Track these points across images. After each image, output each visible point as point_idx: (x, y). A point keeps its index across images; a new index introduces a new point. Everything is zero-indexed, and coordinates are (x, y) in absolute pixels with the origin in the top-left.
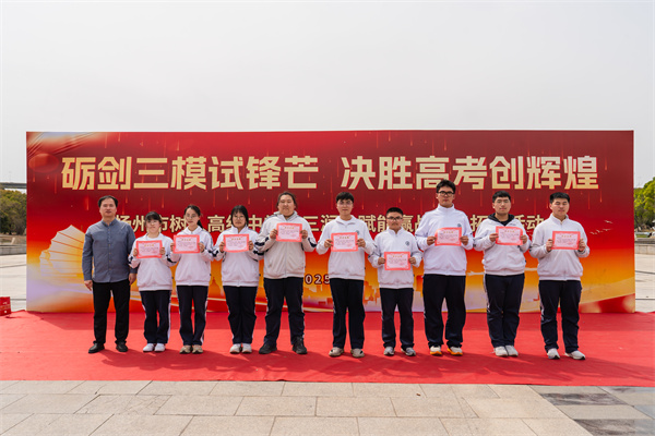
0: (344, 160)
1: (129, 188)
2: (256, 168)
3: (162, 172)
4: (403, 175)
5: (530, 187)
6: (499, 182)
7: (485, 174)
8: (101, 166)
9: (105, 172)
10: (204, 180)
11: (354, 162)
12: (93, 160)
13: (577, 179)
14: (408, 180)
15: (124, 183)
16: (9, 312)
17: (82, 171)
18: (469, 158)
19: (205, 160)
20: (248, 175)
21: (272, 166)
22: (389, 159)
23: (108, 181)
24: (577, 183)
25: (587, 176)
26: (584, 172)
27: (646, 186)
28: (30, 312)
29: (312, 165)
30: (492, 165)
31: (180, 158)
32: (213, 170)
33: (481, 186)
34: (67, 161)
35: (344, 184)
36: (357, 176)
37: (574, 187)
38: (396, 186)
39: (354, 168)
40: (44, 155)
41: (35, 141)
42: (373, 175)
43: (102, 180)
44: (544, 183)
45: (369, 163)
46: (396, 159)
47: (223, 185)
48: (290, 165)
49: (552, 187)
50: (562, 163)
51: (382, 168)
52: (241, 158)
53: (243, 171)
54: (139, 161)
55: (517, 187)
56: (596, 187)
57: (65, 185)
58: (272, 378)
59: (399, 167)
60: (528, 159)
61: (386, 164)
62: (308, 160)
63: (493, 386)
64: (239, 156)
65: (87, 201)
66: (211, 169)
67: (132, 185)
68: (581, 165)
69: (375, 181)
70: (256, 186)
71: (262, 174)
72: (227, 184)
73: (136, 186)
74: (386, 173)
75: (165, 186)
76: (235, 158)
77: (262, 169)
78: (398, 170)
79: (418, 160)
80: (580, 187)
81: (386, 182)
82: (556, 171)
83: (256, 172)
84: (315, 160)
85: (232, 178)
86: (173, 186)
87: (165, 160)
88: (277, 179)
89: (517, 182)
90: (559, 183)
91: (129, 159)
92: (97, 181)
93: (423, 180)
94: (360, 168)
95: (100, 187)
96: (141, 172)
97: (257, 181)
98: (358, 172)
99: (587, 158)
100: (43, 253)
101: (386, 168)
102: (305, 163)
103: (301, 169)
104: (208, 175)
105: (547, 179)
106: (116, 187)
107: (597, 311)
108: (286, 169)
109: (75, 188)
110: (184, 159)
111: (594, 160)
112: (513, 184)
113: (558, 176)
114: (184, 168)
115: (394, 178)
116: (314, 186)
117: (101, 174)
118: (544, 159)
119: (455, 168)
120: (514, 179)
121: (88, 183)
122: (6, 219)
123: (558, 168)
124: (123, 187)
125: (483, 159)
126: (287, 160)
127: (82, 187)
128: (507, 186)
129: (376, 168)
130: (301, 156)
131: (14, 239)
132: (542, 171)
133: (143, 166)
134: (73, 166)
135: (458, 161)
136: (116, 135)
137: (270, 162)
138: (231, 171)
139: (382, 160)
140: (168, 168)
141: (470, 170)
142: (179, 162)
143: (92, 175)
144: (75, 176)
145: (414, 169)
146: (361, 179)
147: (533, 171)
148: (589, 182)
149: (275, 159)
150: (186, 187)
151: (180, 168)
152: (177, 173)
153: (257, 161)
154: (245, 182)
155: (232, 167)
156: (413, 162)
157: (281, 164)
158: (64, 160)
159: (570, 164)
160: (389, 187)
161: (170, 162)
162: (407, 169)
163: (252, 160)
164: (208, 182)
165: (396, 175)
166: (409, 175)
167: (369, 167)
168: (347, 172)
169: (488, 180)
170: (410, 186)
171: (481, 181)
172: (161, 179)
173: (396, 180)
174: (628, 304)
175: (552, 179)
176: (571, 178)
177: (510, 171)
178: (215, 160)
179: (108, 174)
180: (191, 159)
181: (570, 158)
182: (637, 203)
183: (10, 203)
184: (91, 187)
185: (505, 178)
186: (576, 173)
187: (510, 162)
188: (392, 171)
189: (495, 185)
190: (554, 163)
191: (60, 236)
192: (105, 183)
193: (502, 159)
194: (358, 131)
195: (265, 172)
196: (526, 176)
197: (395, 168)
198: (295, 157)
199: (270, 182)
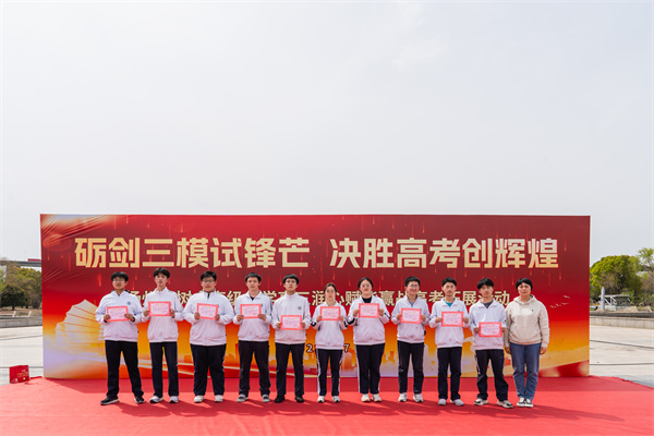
0: (333, 242)
1: (138, 266)
2: (254, 249)
3: (168, 252)
4: (386, 255)
5: (497, 266)
6: (471, 261)
7: (458, 254)
8: (111, 246)
9: (115, 251)
10: (207, 259)
11: (341, 243)
12: (104, 240)
13: (540, 259)
14: (390, 260)
15: (133, 262)
16: (28, 379)
17: (94, 251)
18: (444, 240)
19: (207, 241)
20: (246, 256)
21: (268, 246)
22: (373, 241)
23: (119, 260)
24: (540, 263)
25: (548, 257)
26: (546, 253)
28: (48, 379)
29: (304, 246)
30: (465, 246)
31: (184, 239)
32: (215, 250)
33: (454, 265)
34: (80, 241)
35: (333, 263)
36: (344, 256)
37: (537, 266)
38: (379, 265)
39: (342, 249)
40: (60, 236)
41: (49, 223)
42: (359, 255)
43: (113, 259)
44: (510, 263)
45: (355, 244)
46: (380, 240)
47: (224, 264)
48: (284, 246)
49: (517, 266)
50: (527, 244)
51: (367, 249)
52: (239, 240)
53: (242, 251)
54: (147, 241)
55: (486, 266)
56: (556, 266)
57: (79, 263)
59: (382, 248)
60: (497, 241)
61: (370, 245)
62: (300, 241)
64: (237, 237)
65: (99, 279)
66: (212, 249)
67: (141, 264)
68: (543, 246)
69: (360, 260)
70: (253, 265)
71: (258, 254)
72: (228, 263)
73: (145, 264)
74: (370, 253)
75: (171, 264)
76: (234, 239)
77: (258, 249)
78: (381, 250)
79: (399, 241)
80: (542, 266)
81: (370, 261)
82: (521, 252)
83: (254, 252)
84: (307, 242)
85: (232, 258)
86: (178, 264)
87: (170, 241)
88: (272, 259)
89: (486, 262)
90: (523, 263)
91: (137, 240)
92: (108, 260)
93: (403, 259)
94: (347, 249)
95: (111, 265)
96: (149, 252)
97: (255, 260)
98: (345, 253)
99: (549, 240)
100: (59, 325)
101: (370, 249)
102: (298, 244)
103: (294, 249)
104: (210, 255)
105: (513, 259)
106: (126, 265)
107: (556, 375)
108: (280, 250)
109: (88, 266)
110: (188, 240)
111: (555, 242)
112: (483, 263)
113: (523, 256)
114: (188, 248)
115: (377, 258)
116: (305, 265)
117: (112, 254)
118: (511, 241)
119: (432, 249)
120: (484, 259)
121: (100, 261)
122: (22, 294)
123: (523, 249)
124: (132, 265)
125: (456, 241)
126: (281, 242)
127: (95, 266)
128: (478, 265)
129: (361, 249)
130: (294, 238)
131: (30, 312)
132: (509, 252)
133: (150, 247)
134: (85, 246)
135: (435, 242)
136: (125, 216)
137: (266, 243)
138: (231, 251)
139: (367, 241)
140: (173, 248)
141: (446, 251)
142: (183, 243)
143: (103, 254)
144: (88, 255)
145: (395, 250)
146: (348, 258)
147: (501, 252)
148: (550, 262)
149: (271, 241)
150: (190, 266)
151: (184, 248)
152: (182, 254)
153: (254, 242)
154: (244, 261)
155: (232, 248)
156: (395, 243)
157: (276, 245)
158: (77, 240)
159: (533, 245)
160: (373, 266)
161: (175, 242)
162: (390, 250)
163: (249, 241)
164: (211, 262)
165: (380, 255)
166: (391, 255)
167: (355, 248)
168: (335, 252)
169: (461, 260)
170: (392, 265)
171: (455, 261)
172: (167, 258)
173: (380, 260)
174: (583, 369)
175: (517, 259)
176: (534, 258)
177: (480, 251)
178: (216, 241)
179: (118, 254)
180: (194, 240)
181: (534, 240)
182: (593, 279)
183: (25, 280)
184: (103, 265)
185: (476, 258)
186: (538, 254)
187: (480, 243)
188: (376, 251)
189: (467, 265)
190: (519, 245)
191: (74, 309)
192: (116, 261)
193: (473, 241)
194: (345, 216)
195: (262, 252)
196: (495, 256)
197: (379, 249)
198: (288, 239)
199: (267, 262)
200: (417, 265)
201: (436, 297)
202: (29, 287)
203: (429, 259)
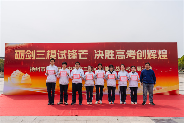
0: (95, 51)
2: (70, 53)
3: (44, 55)
4: (112, 55)
5: (148, 58)
7: (135, 55)
9: (27, 54)
10: (56, 57)
11: (98, 51)
12: (24, 51)
13: (161, 56)
14: (113, 57)
15: (33, 58)
17: (21, 54)
18: (131, 50)
19: (56, 51)
20: (68, 56)
21: (75, 53)
22: (108, 51)
23: (28, 57)
24: (162, 57)
25: (164, 55)
26: (163, 54)
27: (182, 58)
28: (4, 95)
29: (86, 52)
30: (137, 52)
31: (49, 51)
32: (58, 54)
33: (134, 58)
34: (17, 51)
35: (95, 58)
37: (161, 58)
38: (110, 58)
39: (98, 53)
40: (11, 50)
41: (7, 46)
42: (103, 55)
43: (27, 57)
44: (152, 57)
45: (102, 52)
46: (110, 51)
47: (61, 58)
48: (80, 52)
49: (154, 58)
50: (157, 52)
51: (106, 53)
52: (66, 51)
53: (67, 54)
54: (37, 51)
55: (144, 58)
56: (167, 58)
57: (16, 58)
58: (74, 115)
59: (111, 53)
60: (147, 50)
61: (107, 52)
62: (85, 51)
63: (138, 117)
64: (65, 50)
65: (22, 63)
66: (57, 54)
67: (35, 58)
68: (162, 52)
69: (104, 57)
71: (72, 55)
73: (36, 58)
74: (107, 55)
75: (45, 58)
76: (65, 51)
77: (72, 53)
79: (116, 51)
80: (162, 58)
81: (107, 57)
82: (155, 54)
84: (87, 51)
85: (64, 56)
86: (47, 58)
87: (44, 51)
88: (76, 56)
89: (144, 57)
90: (156, 57)
91: (34, 51)
92: (25, 57)
93: (117, 57)
94: (100, 53)
95: (26, 59)
96: (38, 55)
97: (71, 57)
98: (99, 54)
99: (164, 50)
100: (9, 78)
101: (107, 53)
102: (84, 52)
103: (83, 54)
104: (57, 55)
105: (153, 56)
106: (31, 59)
107: (168, 94)
108: (79, 54)
109: (19, 59)
110: (50, 51)
111: (166, 51)
112: (143, 58)
113: (156, 55)
114: (50, 53)
116: (87, 58)
117: (26, 55)
118: (152, 51)
119: (127, 53)
120: (143, 56)
121: (23, 57)
123: (156, 53)
124: (33, 59)
125: (134, 51)
126: (79, 51)
127: (21, 59)
128: (142, 58)
129: (104, 53)
130: (83, 50)
132: (151, 54)
133: (38, 53)
135: (127, 51)
136: (31, 44)
137: (74, 51)
138: (63, 54)
139: (106, 51)
140: (45, 53)
141: (131, 54)
142: (49, 52)
143: (24, 55)
144: (19, 56)
145: (115, 53)
146: (100, 56)
147: (149, 54)
148: (165, 57)
151: (49, 53)
152: (48, 55)
153: (70, 51)
154: (67, 57)
155: (64, 53)
156: (115, 51)
157: (77, 52)
158: (16, 51)
159: (159, 52)
160: (108, 59)
161: (46, 51)
162: (113, 53)
163: (69, 51)
164: (57, 57)
165: (110, 55)
166: (114, 55)
167: (102, 53)
168: (96, 54)
169: (136, 57)
170: (114, 58)
171: (134, 57)
172: (43, 56)
173: (110, 57)
174: (177, 92)
175: (154, 56)
176: (160, 56)
177: (142, 54)
178: (59, 51)
179: (28, 55)
180: (52, 51)
181: (159, 50)
182: (179, 63)
185: (141, 56)
186: (161, 54)
187: (142, 51)
188: (109, 54)
189: (138, 58)
190: (155, 52)
191: (14, 73)
192: (28, 58)
193: (140, 50)
194: (99, 43)
195: (73, 55)
196: (147, 55)
197: (110, 53)
198: (81, 50)
199: (74, 57)
200: (122, 58)
201: (128, 68)
202: (1, 65)
203: (126, 56)
